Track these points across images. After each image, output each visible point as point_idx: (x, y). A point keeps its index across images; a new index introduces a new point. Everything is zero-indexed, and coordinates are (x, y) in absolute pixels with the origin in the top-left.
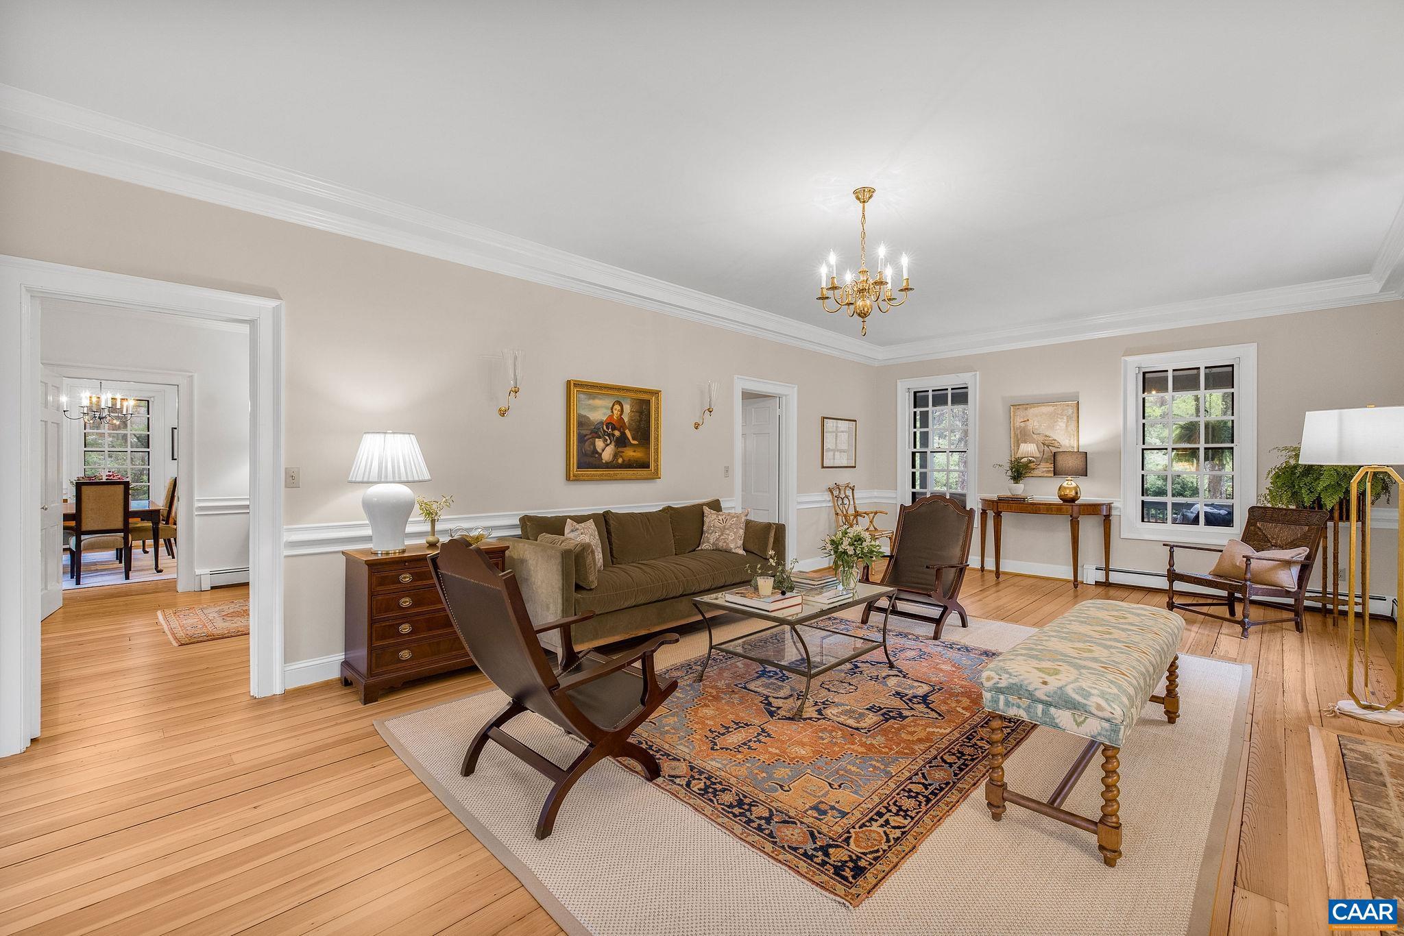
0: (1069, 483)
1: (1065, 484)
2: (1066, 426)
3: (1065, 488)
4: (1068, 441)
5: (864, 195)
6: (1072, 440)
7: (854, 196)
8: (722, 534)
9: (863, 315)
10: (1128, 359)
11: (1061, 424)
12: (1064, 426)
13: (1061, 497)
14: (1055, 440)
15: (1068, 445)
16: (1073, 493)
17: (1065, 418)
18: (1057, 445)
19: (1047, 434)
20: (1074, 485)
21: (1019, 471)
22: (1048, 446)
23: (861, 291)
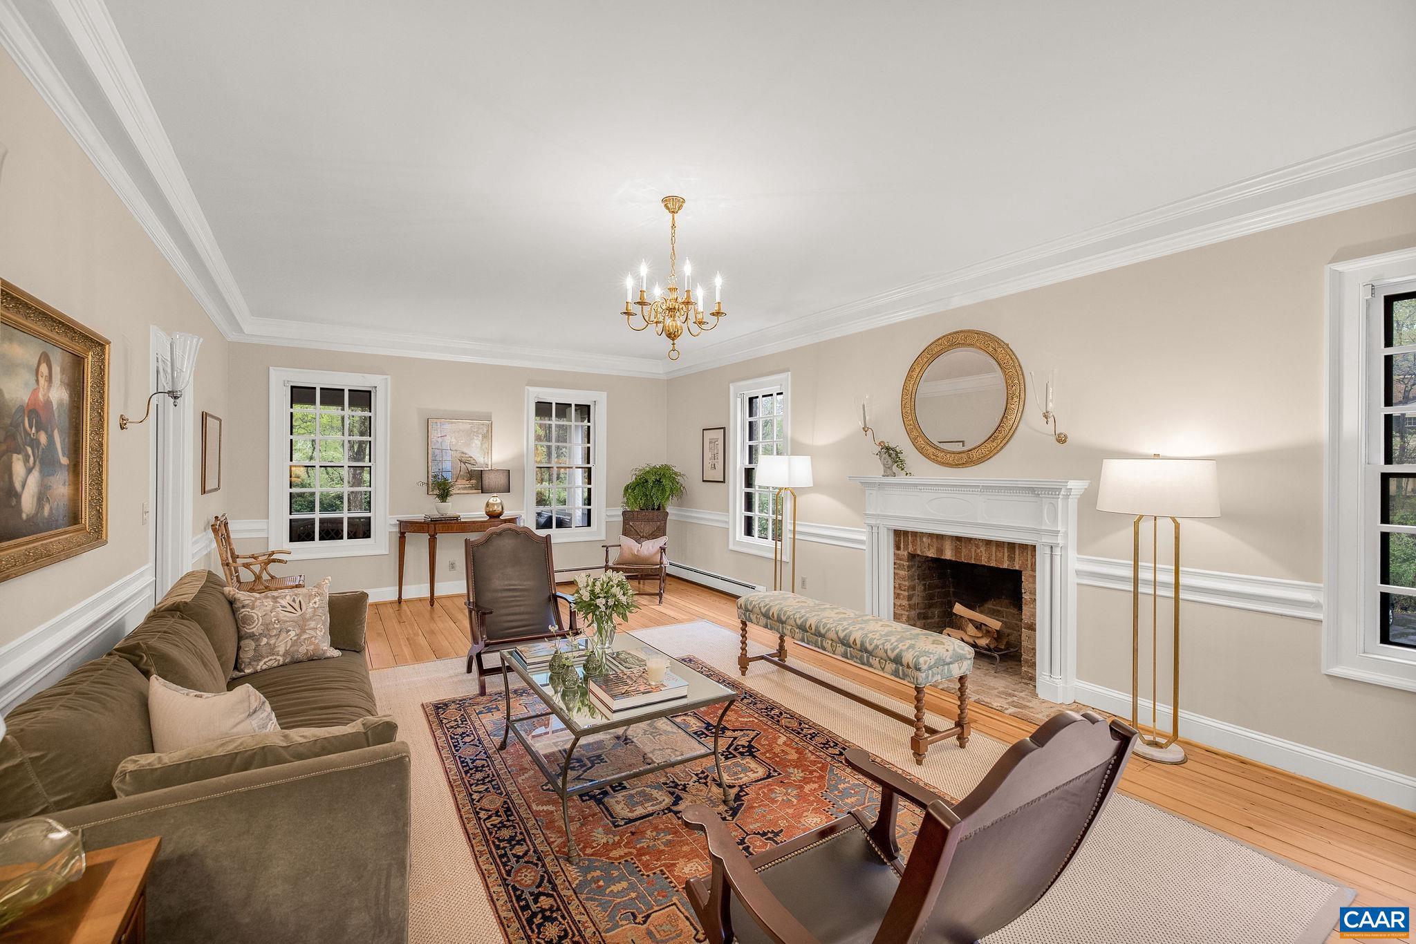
0: (495, 500)
1: (491, 501)
2: (481, 444)
3: (494, 504)
4: (482, 459)
5: (673, 204)
6: (486, 458)
7: (663, 205)
8: (303, 631)
9: (672, 336)
10: (531, 389)
11: (477, 442)
12: (480, 443)
13: (487, 513)
14: (471, 457)
15: (483, 463)
16: (500, 509)
17: (480, 436)
18: (472, 462)
19: (464, 450)
20: (499, 501)
21: (443, 490)
22: (465, 463)
23: (671, 310)
